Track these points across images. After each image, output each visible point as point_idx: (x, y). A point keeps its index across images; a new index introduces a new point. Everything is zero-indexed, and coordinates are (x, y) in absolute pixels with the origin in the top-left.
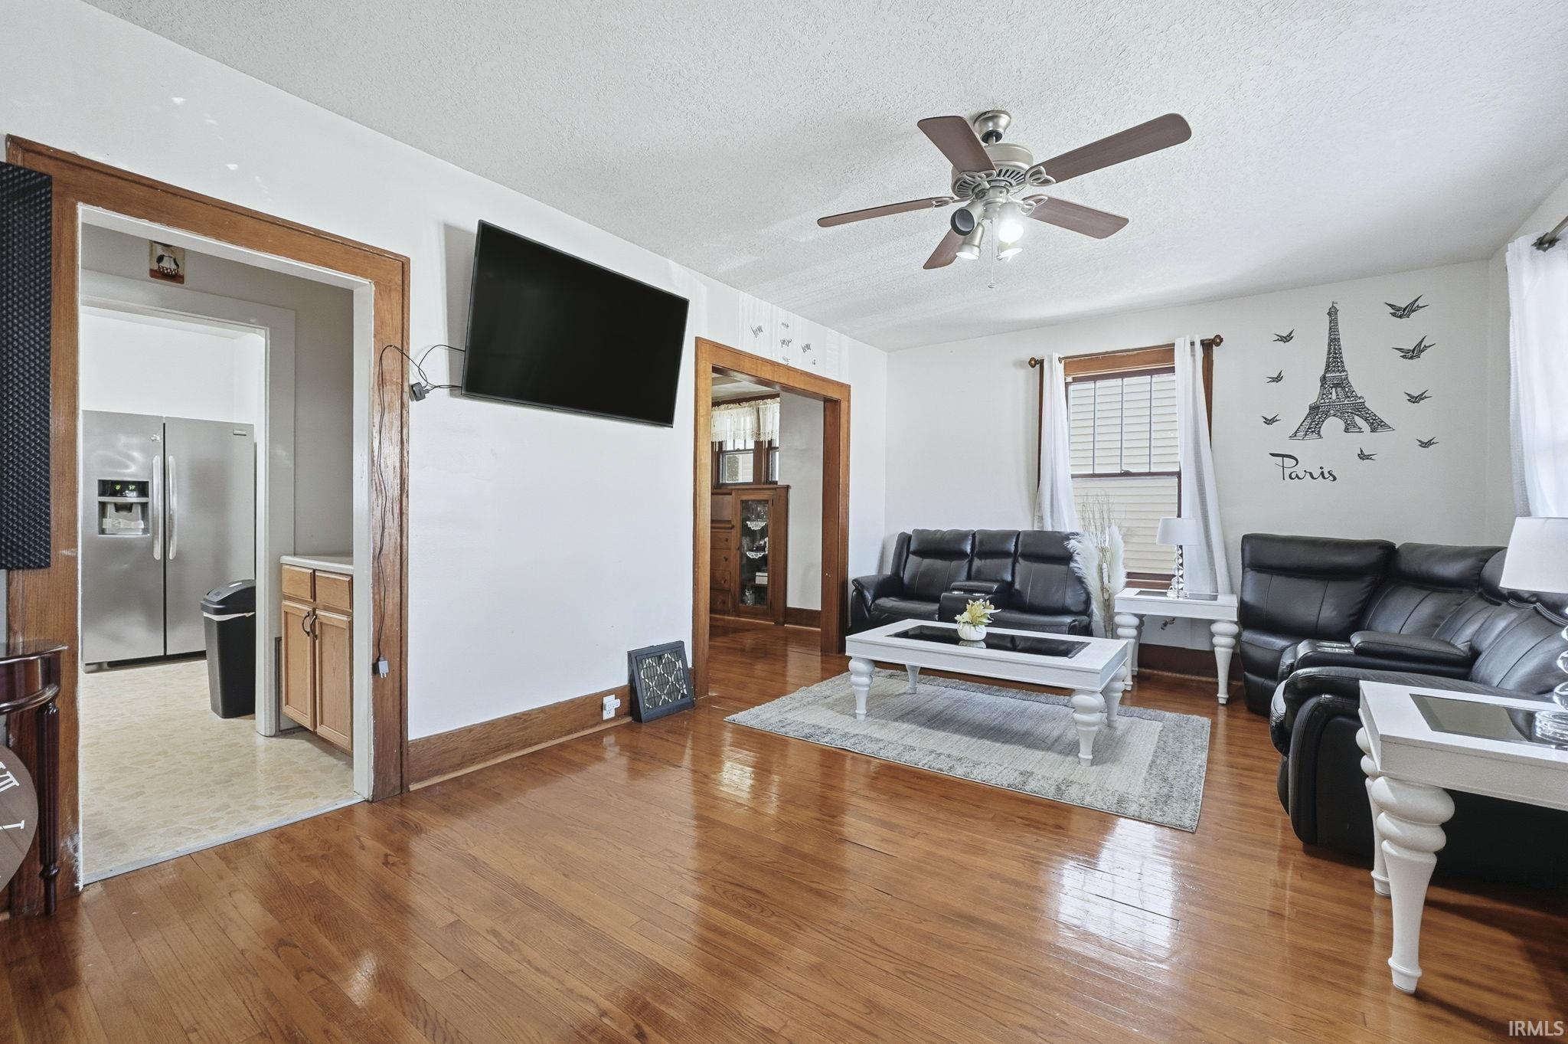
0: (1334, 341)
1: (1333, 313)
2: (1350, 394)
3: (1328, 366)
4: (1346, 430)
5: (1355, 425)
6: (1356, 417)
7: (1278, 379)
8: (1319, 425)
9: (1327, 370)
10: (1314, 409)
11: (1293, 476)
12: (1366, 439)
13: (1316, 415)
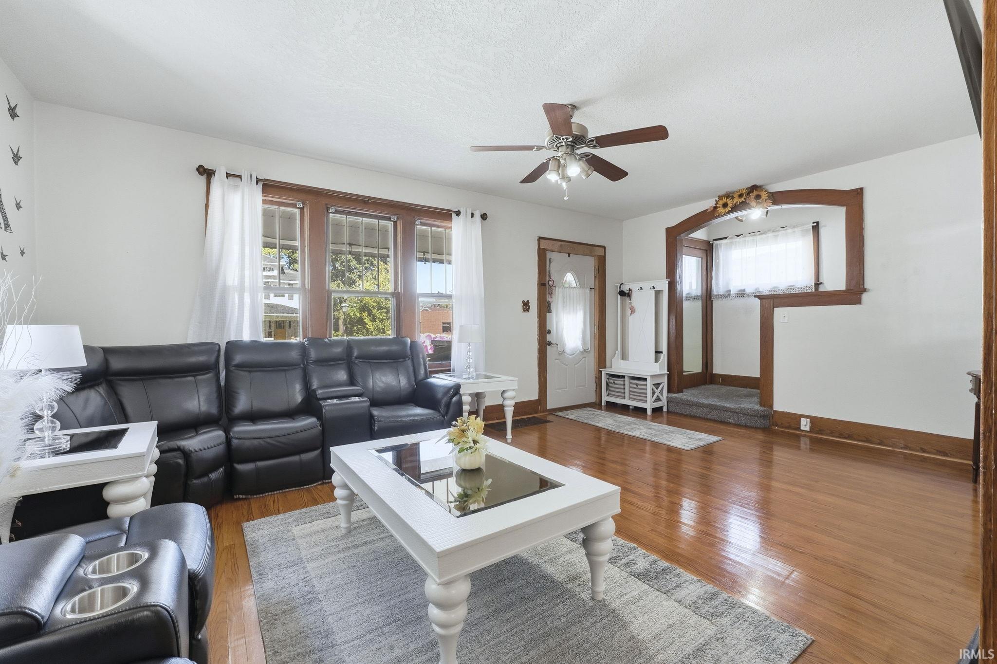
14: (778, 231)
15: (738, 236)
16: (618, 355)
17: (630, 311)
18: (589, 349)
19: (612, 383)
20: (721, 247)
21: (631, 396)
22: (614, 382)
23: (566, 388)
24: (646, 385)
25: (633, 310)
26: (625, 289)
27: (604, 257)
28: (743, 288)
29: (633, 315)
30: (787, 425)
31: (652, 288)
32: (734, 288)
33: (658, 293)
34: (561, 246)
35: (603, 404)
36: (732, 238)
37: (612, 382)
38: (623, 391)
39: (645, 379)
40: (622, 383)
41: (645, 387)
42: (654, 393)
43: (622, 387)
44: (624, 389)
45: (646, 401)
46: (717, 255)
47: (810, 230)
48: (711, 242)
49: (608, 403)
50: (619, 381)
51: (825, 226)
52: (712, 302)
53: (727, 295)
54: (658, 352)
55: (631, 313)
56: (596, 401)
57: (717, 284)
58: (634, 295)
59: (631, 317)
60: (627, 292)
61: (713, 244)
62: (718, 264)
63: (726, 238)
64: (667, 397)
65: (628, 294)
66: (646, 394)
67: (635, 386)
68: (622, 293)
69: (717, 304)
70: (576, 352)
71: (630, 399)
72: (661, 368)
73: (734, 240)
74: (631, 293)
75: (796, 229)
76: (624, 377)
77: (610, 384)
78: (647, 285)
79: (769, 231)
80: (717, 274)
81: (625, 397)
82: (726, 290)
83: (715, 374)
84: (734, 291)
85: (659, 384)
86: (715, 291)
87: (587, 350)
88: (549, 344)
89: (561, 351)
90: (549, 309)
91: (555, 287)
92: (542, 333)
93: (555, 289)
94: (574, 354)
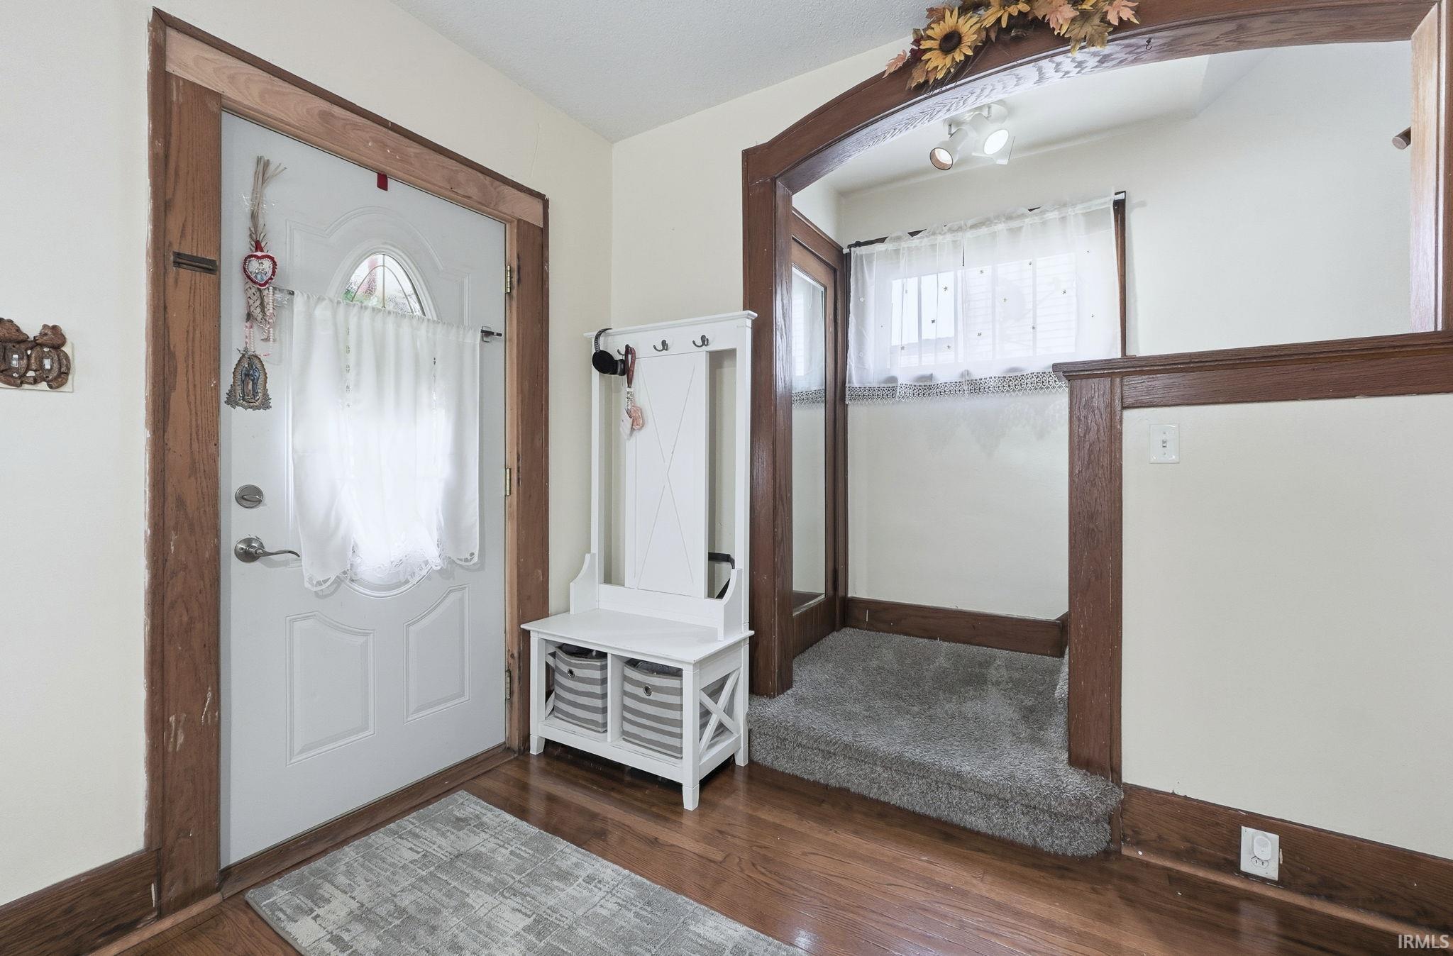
14: (1022, 216)
15: (913, 234)
16: (592, 565)
17: (627, 422)
18: (476, 559)
19: (562, 673)
20: (870, 263)
21: (628, 727)
22: (571, 672)
23: (365, 729)
24: (680, 692)
25: (637, 419)
26: (615, 347)
27: (544, 231)
28: (927, 373)
29: (640, 436)
30: (1183, 846)
31: (699, 342)
32: (906, 369)
33: (719, 360)
34: (325, 116)
35: (535, 748)
36: (899, 239)
37: (565, 669)
38: (598, 703)
39: (677, 673)
40: (597, 675)
41: (674, 700)
42: (705, 714)
43: (597, 689)
44: (604, 696)
45: (677, 752)
46: (860, 282)
47: (1106, 210)
48: (846, 251)
49: (550, 746)
50: (586, 670)
51: (1143, 204)
52: (845, 407)
53: (888, 390)
54: (716, 557)
55: (632, 429)
56: (509, 738)
57: (860, 359)
58: (642, 369)
59: (633, 440)
60: (618, 357)
61: (849, 254)
62: (862, 308)
63: (882, 240)
64: (749, 717)
65: (624, 362)
66: (680, 724)
67: (641, 692)
68: (604, 362)
69: (857, 414)
70: (413, 575)
71: (626, 736)
72: (729, 625)
73: (904, 244)
74: (633, 362)
75: (1070, 212)
76: (603, 656)
77: (558, 677)
78: (683, 336)
79: (998, 217)
80: (860, 335)
81: (605, 725)
82: (884, 376)
83: (853, 600)
84: (904, 379)
85: (722, 683)
86: (855, 378)
87: (466, 560)
88: (250, 554)
89: (325, 581)
90: (255, 393)
91: (292, 293)
92: (181, 502)
93: (291, 302)
94: (407, 582)
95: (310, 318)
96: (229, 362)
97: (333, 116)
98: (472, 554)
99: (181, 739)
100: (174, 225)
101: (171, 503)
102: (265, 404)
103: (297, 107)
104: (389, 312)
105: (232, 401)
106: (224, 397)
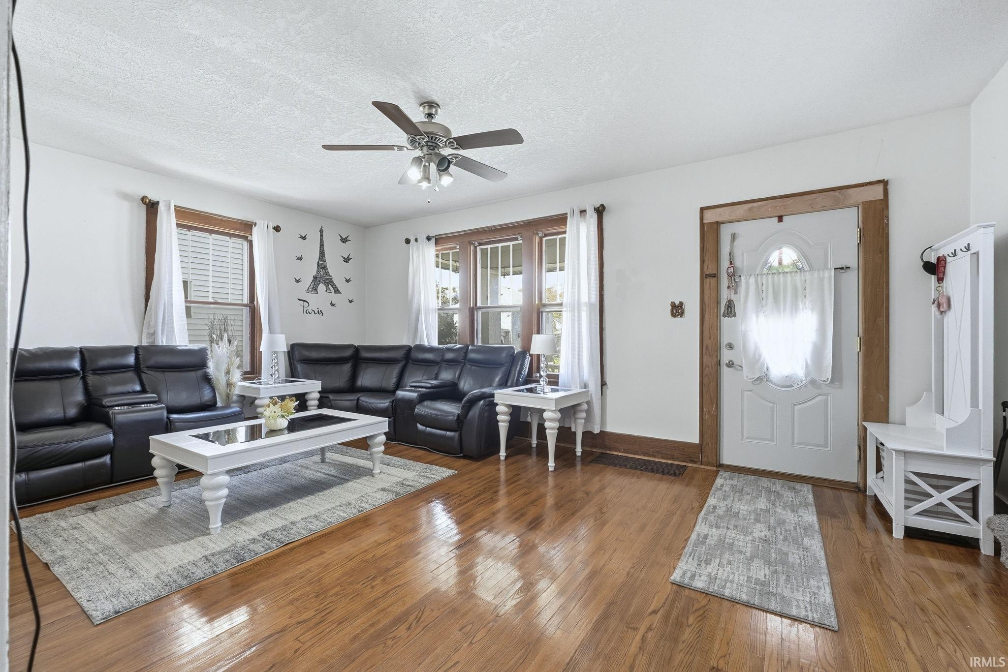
0: (322, 245)
1: (321, 231)
2: (327, 273)
3: (320, 258)
4: (326, 291)
5: (329, 289)
6: (330, 285)
7: (300, 259)
8: (317, 287)
9: (319, 260)
10: (315, 278)
11: (308, 312)
12: (333, 297)
13: (316, 280)
23: (771, 441)
25: (942, 304)
26: (932, 258)
27: (886, 202)
31: (967, 248)
35: (868, 491)
56: (859, 483)
68: (928, 267)
70: (794, 383)
87: (824, 381)
88: (730, 365)
89: (753, 379)
90: (731, 312)
91: (740, 276)
92: (707, 347)
93: (740, 280)
94: (792, 386)
95: (747, 283)
96: (723, 303)
97: (754, 207)
98: (828, 379)
99: (707, 417)
100: (705, 266)
101: (704, 347)
102: (735, 316)
103: (741, 210)
104: (780, 273)
105: (724, 316)
106: (722, 314)
